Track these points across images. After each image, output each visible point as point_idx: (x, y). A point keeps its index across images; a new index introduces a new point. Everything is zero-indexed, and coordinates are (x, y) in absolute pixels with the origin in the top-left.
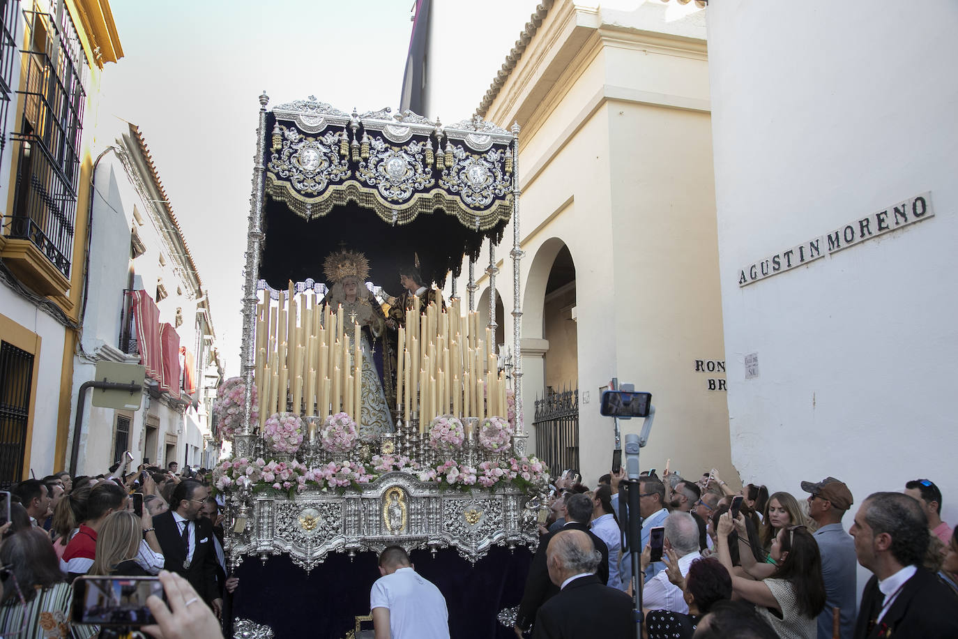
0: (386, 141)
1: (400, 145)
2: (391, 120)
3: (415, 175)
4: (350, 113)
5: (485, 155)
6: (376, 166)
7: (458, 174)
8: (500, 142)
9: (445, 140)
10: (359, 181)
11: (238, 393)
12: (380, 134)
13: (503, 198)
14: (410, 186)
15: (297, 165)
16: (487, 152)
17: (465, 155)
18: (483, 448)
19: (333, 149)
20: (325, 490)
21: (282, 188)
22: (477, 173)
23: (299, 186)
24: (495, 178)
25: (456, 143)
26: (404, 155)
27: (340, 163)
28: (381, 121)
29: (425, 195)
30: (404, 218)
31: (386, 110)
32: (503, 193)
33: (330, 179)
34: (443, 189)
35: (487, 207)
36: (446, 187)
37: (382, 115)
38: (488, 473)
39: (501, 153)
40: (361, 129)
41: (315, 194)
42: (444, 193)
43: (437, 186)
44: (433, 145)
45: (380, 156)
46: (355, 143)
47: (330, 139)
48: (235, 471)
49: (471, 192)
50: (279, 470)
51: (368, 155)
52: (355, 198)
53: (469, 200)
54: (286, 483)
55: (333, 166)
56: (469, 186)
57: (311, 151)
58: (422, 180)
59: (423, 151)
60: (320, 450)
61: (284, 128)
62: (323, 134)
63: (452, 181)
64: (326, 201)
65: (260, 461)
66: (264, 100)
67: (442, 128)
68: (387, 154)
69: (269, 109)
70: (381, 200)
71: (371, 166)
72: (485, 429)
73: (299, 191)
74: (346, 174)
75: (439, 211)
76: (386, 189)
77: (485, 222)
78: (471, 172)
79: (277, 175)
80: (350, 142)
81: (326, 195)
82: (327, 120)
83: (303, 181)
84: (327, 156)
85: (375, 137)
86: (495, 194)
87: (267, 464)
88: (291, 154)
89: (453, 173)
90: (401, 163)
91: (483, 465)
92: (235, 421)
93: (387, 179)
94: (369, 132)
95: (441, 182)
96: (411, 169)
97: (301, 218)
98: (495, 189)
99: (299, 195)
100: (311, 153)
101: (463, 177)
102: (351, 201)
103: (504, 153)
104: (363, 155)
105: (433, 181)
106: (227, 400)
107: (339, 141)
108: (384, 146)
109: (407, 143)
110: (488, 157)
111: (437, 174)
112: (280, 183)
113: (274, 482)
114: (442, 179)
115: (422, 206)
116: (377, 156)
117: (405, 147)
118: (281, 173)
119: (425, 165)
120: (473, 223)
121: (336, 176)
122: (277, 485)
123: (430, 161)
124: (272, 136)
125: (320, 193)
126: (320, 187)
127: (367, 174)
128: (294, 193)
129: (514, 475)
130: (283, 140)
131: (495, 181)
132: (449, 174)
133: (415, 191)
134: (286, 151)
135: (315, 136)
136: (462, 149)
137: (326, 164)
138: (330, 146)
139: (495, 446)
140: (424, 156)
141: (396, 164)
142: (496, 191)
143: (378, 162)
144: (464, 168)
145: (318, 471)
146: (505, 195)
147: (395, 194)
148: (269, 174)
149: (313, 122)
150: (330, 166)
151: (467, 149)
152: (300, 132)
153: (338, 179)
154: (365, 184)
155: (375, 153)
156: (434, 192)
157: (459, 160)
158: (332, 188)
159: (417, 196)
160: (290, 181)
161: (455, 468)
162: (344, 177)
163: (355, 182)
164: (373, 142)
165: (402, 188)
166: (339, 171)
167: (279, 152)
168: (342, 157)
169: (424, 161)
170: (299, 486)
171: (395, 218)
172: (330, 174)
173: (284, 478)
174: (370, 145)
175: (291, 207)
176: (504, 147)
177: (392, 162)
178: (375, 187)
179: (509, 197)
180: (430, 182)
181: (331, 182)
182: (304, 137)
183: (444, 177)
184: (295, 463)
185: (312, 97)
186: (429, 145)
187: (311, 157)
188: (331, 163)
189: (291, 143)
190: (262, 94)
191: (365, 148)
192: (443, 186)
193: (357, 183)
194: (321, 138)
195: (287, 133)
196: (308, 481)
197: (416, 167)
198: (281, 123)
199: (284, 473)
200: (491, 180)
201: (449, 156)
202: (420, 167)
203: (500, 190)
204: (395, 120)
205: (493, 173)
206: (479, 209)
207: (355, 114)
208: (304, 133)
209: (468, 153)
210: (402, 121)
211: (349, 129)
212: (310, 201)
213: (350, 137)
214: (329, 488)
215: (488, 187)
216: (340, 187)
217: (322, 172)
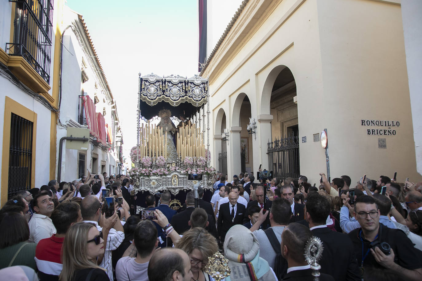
0: (172, 84)
4: (162, 77)
8: (203, 82)
9: (188, 82)
10: (165, 95)
11: (135, 151)
12: (170, 82)
13: (204, 98)
14: (179, 96)
15: (149, 92)
16: (200, 85)
18: (198, 165)
20: (157, 175)
21: (145, 98)
22: (197, 91)
23: (149, 97)
25: (191, 83)
26: (177, 87)
27: (160, 91)
29: (183, 98)
30: (177, 104)
35: (200, 100)
36: (189, 95)
37: (171, 77)
38: (199, 171)
39: (204, 85)
40: (165, 81)
42: (188, 97)
43: (186, 95)
45: (171, 88)
46: (164, 85)
47: (157, 84)
48: (135, 171)
49: (195, 96)
51: (167, 88)
53: (195, 99)
57: (152, 88)
58: (182, 94)
59: (182, 86)
60: (156, 166)
61: (145, 82)
62: (155, 83)
63: (190, 94)
64: (157, 101)
65: (141, 168)
66: (140, 75)
67: (187, 79)
68: (173, 87)
69: (141, 77)
70: (171, 100)
71: (168, 91)
72: (198, 160)
73: (149, 99)
74: (162, 93)
75: (186, 102)
76: (172, 97)
77: (199, 105)
78: (195, 91)
79: (144, 95)
80: (162, 85)
81: (157, 99)
82: (156, 79)
86: (202, 97)
87: (143, 169)
89: (190, 91)
90: (176, 90)
91: (198, 169)
92: (135, 158)
93: (172, 94)
94: (168, 82)
95: (187, 94)
96: (179, 91)
97: (150, 106)
98: (202, 95)
101: (193, 92)
102: (163, 101)
105: (185, 94)
106: (133, 153)
107: (160, 85)
109: (178, 84)
111: (186, 92)
112: (144, 97)
115: (182, 101)
117: (177, 85)
119: (183, 90)
120: (196, 105)
122: (145, 174)
123: (184, 88)
124: (142, 84)
125: (155, 99)
126: (155, 97)
127: (166, 93)
128: (148, 99)
129: (206, 172)
130: (145, 85)
132: (189, 92)
133: (180, 97)
134: (146, 88)
135: (153, 84)
137: (156, 91)
138: (157, 86)
139: (201, 164)
141: (175, 90)
143: (170, 90)
144: (193, 90)
145: (156, 171)
146: (205, 97)
147: (175, 98)
148: (142, 95)
149: (152, 80)
151: (194, 84)
152: (149, 83)
153: (159, 95)
154: (167, 96)
155: (169, 87)
156: (185, 97)
157: (192, 88)
158: (158, 97)
159: (181, 98)
160: (147, 96)
161: (190, 170)
164: (169, 84)
165: (177, 96)
166: (160, 93)
167: (144, 88)
168: (160, 89)
169: (182, 88)
170: (151, 174)
171: (175, 105)
172: (157, 94)
173: (147, 173)
175: (147, 103)
176: (205, 83)
177: (174, 90)
178: (169, 96)
181: (158, 96)
183: (188, 93)
184: (150, 169)
185: (152, 73)
186: (184, 83)
187: (152, 89)
188: (158, 90)
189: (147, 86)
190: (139, 73)
191: (167, 86)
195: (146, 83)
196: (153, 173)
198: (144, 80)
199: (147, 171)
200: (201, 93)
201: (189, 87)
202: (181, 90)
203: (204, 95)
204: (174, 78)
205: (202, 91)
206: (197, 101)
207: (164, 77)
208: (150, 83)
209: (195, 86)
210: (176, 78)
211: (162, 81)
212: (152, 101)
213: (162, 83)
214: (158, 175)
215: (200, 95)
216: (160, 97)
217: (155, 93)
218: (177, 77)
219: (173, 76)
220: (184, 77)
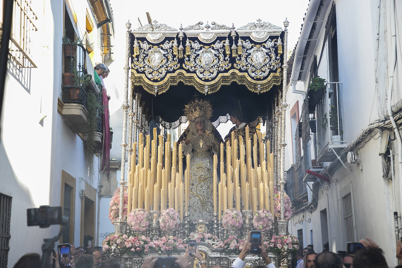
0: (200, 43)
1: (209, 45)
2: (203, 29)
3: (219, 62)
5: (264, 44)
6: (195, 59)
7: (246, 58)
8: (274, 35)
9: (237, 37)
10: (185, 70)
12: (197, 39)
13: (275, 71)
14: (215, 69)
15: (148, 63)
16: (265, 42)
17: (250, 45)
18: (254, 229)
19: (169, 51)
20: (160, 252)
21: (140, 78)
22: (258, 56)
23: (150, 76)
24: (271, 58)
25: (244, 38)
26: (212, 50)
27: (173, 60)
28: (197, 31)
29: (226, 74)
31: (199, 23)
32: (275, 68)
33: (167, 70)
34: (237, 69)
35: (265, 78)
36: (238, 68)
37: (197, 27)
39: (275, 41)
40: (185, 37)
41: (159, 80)
42: (237, 71)
43: (233, 67)
44: (230, 42)
45: (197, 53)
47: (166, 46)
48: (111, 242)
49: (255, 69)
50: (134, 241)
51: (190, 53)
52: (182, 80)
53: (253, 75)
54: (137, 248)
55: (169, 62)
56: (253, 66)
57: (156, 54)
58: (223, 65)
59: (224, 46)
60: (159, 229)
61: (140, 42)
62: (163, 43)
63: (242, 63)
64: (166, 83)
65: (125, 236)
66: (128, 25)
67: (235, 30)
68: (201, 51)
69: (131, 30)
70: (198, 80)
71: (192, 59)
72: (255, 217)
73: (150, 79)
74: (177, 66)
75: (234, 83)
76: (201, 73)
77: (263, 88)
78: (255, 56)
79: (137, 70)
80: (178, 46)
81: (166, 79)
82: (164, 34)
83: (152, 73)
84: (166, 56)
85: (194, 41)
86: (270, 69)
87: (128, 238)
88: (145, 57)
89: (243, 59)
90: (210, 56)
93: (201, 67)
94: (190, 39)
95: (235, 65)
96: (216, 59)
97: (151, 94)
98: (270, 66)
99: (149, 81)
100: (156, 56)
101: (249, 60)
102: (180, 82)
103: (277, 41)
104: (187, 54)
105: (230, 65)
107: (172, 46)
108: (199, 46)
109: (214, 43)
110: (266, 45)
111: (233, 60)
112: (139, 75)
113: (132, 247)
114: (236, 63)
115: (223, 81)
116: (195, 53)
117: (213, 45)
118: (139, 69)
119: (225, 55)
120: (256, 89)
121: (171, 67)
122: (133, 249)
123: (228, 52)
124: (134, 47)
125: (162, 79)
126: (161, 76)
127: (189, 65)
128: (147, 80)
129: (272, 245)
130: (140, 49)
131: (270, 61)
132: (240, 59)
133: (219, 72)
134: (142, 56)
135: (158, 45)
136: (249, 42)
137: (165, 61)
138: (167, 50)
139: (261, 227)
140: (224, 49)
141: (207, 56)
142: (271, 67)
143: (196, 57)
144: (250, 54)
145: (156, 242)
146: (277, 69)
147: (207, 75)
148: (132, 71)
149: (155, 36)
150: (167, 62)
151: (252, 42)
152: (149, 43)
153: (172, 70)
154: (188, 71)
155: (194, 51)
156: (231, 71)
157: (247, 50)
158: (169, 75)
159: (220, 75)
160: (145, 73)
161: (235, 240)
162: (175, 68)
163: (182, 70)
164: (193, 44)
165: (211, 71)
166: (173, 65)
167: (138, 56)
168: (174, 56)
169: (224, 53)
170: (145, 250)
171: (206, 91)
172: (167, 67)
173: (137, 246)
174: (191, 46)
175: (145, 89)
176: (277, 37)
177: (204, 56)
178: (195, 72)
179: (279, 70)
180: (228, 66)
181: (168, 72)
182: (152, 46)
183: (237, 62)
184: (143, 237)
185: (156, 22)
186: (227, 41)
188: (168, 60)
189: (145, 50)
190: (127, 22)
191: (188, 49)
192: (237, 67)
193: (184, 71)
194: (161, 45)
195: (142, 45)
196: (151, 247)
197: (219, 57)
198: (138, 39)
199: (137, 243)
200: (268, 60)
201: (240, 48)
202: (221, 56)
203: (274, 66)
204: (205, 29)
205: (269, 56)
206: (259, 79)
207: (181, 29)
208: (152, 44)
209: (253, 44)
210: (210, 29)
211: (178, 39)
212: (156, 84)
213: (178, 43)
214: (162, 251)
215: (266, 65)
216: (173, 75)
217: (163, 66)
218: (211, 26)
219: (203, 26)
220: (227, 26)
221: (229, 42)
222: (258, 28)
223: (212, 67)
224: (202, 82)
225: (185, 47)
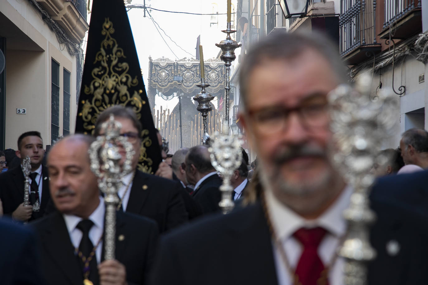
0: (185, 68)
1: (189, 69)
2: (186, 61)
3: (194, 78)
4: (174, 60)
5: (216, 69)
7: (207, 76)
8: (221, 65)
12: (183, 66)
15: (159, 77)
17: (209, 70)
22: (213, 75)
23: (160, 84)
25: (207, 66)
26: (191, 72)
27: (172, 76)
28: (184, 62)
29: (197, 84)
30: (190, 91)
31: (185, 58)
35: (216, 86)
37: (184, 60)
40: (178, 65)
45: (184, 73)
47: (168, 69)
49: (211, 81)
51: (180, 73)
53: (210, 84)
55: (170, 77)
57: (163, 73)
58: (196, 79)
59: (196, 70)
62: (167, 67)
64: (168, 87)
66: (150, 58)
68: (186, 72)
69: (151, 61)
74: (173, 79)
76: (185, 83)
77: (215, 91)
78: (211, 75)
79: (154, 81)
80: (174, 69)
82: (167, 63)
83: (161, 82)
84: (168, 74)
86: (218, 82)
88: (158, 74)
90: (190, 74)
93: (185, 80)
94: (180, 66)
96: (193, 76)
98: (219, 80)
99: (160, 86)
101: (209, 77)
102: (175, 87)
103: (222, 68)
105: (199, 79)
107: (171, 69)
109: (192, 68)
112: (155, 83)
119: (197, 74)
120: (211, 91)
121: (171, 80)
124: (152, 69)
126: (166, 83)
130: (155, 70)
131: (219, 77)
133: (194, 83)
134: (156, 74)
135: (164, 68)
137: (167, 76)
138: (169, 71)
141: (188, 74)
143: (183, 75)
144: (209, 74)
146: (222, 82)
147: (188, 84)
148: (152, 81)
149: (163, 64)
151: (210, 68)
152: (160, 67)
153: (171, 81)
154: (179, 82)
155: (182, 72)
157: (208, 72)
158: (169, 84)
160: (158, 82)
163: (176, 81)
165: (190, 82)
167: (154, 74)
168: (172, 74)
169: (197, 73)
171: (187, 91)
172: (169, 79)
174: (180, 69)
178: (182, 82)
179: (223, 82)
181: (169, 82)
182: (161, 69)
185: (163, 57)
187: (163, 75)
189: (158, 71)
191: (179, 71)
194: (166, 68)
195: (156, 68)
198: (154, 65)
200: (217, 77)
202: (195, 74)
203: (220, 80)
204: (188, 61)
205: (218, 75)
206: (213, 86)
207: (176, 61)
210: (190, 61)
211: (174, 65)
212: (163, 88)
213: (174, 67)
215: (217, 80)
216: (172, 83)
217: (167, 79)
219: (186, 59)
221: (199, 68)
222: (213, 61)
223: (191, 80)
224: (185, 87)
225: (177, 69)
